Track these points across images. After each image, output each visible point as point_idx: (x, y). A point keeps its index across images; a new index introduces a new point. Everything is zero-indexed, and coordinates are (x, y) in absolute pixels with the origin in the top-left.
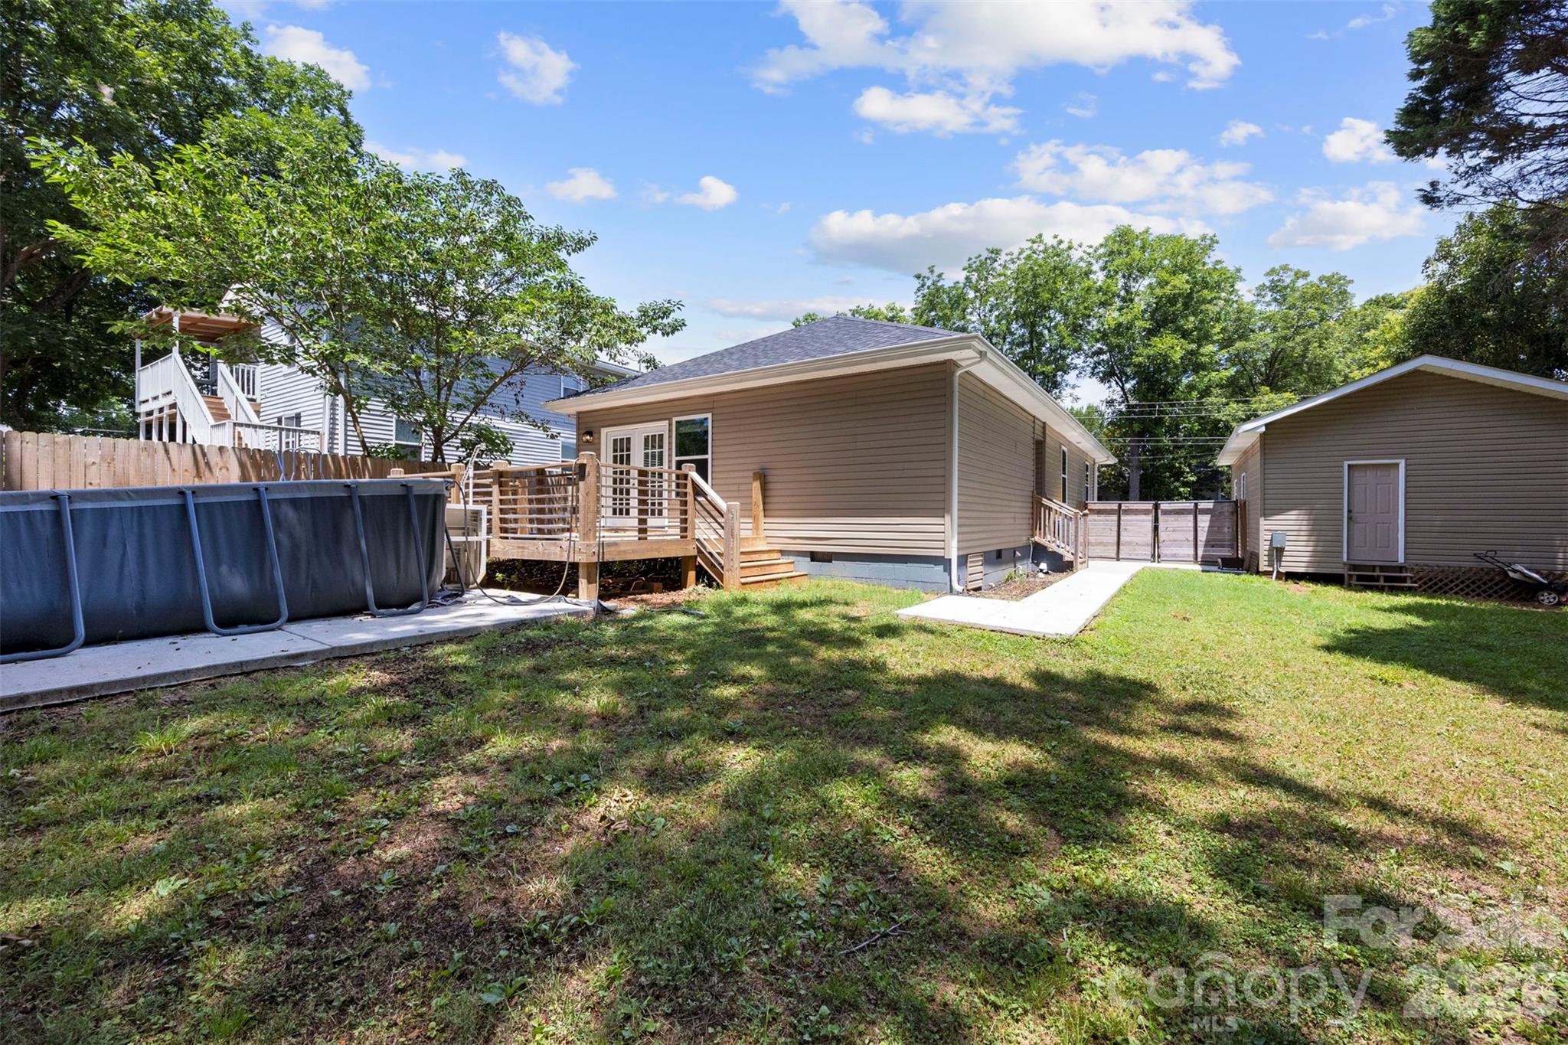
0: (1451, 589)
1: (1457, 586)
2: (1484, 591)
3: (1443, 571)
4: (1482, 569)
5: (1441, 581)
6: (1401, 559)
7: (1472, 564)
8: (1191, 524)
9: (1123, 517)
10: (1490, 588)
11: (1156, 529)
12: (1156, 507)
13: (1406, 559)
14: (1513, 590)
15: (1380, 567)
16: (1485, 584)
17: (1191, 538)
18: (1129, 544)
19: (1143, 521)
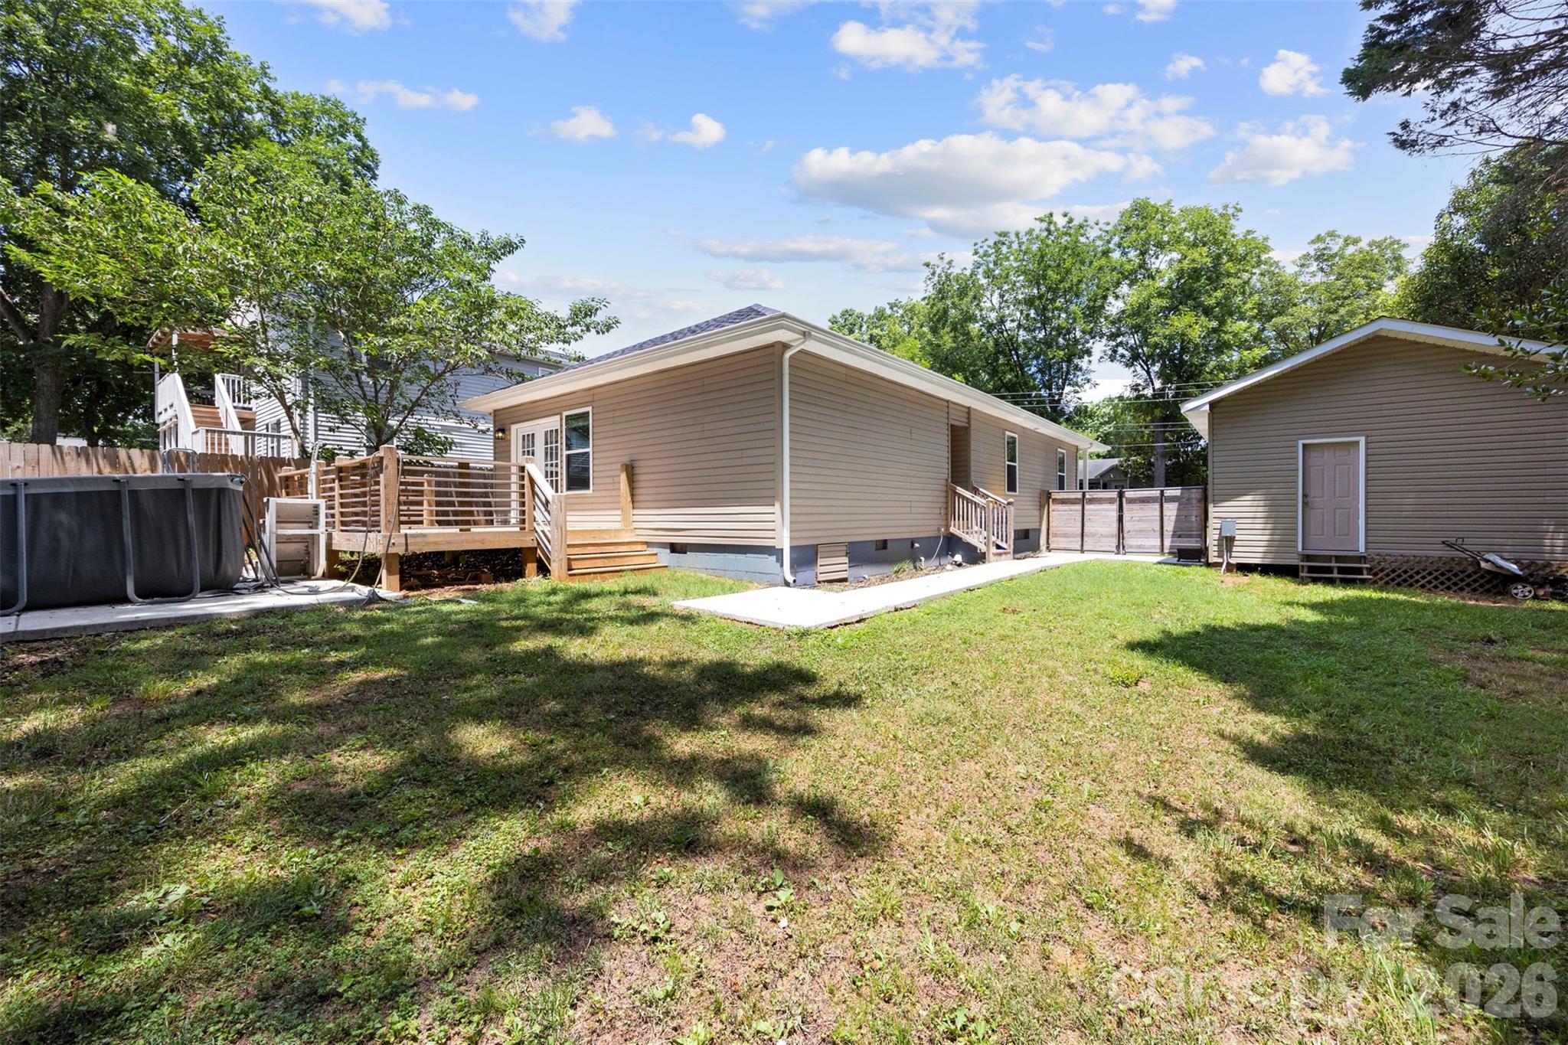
0: (1417, 581)
1: (1423, 578)
2: (1455, 584)
3: (1408, 562)
4: (1453, 559)
5: (1405, 572)
6: (1362, 549)
7: (1439, 554)
8: (1158, 513)
9: (1087, 507)
10: (1462, 580)
11: (1120, 519)
12: (1121, 495)
13: (1366, 549)
14: (1488, 582)
15: (1336, 557)
16: (1456, 575)
17: (1157, 528)
18: (1093, 535)
19: (1107, 510)
